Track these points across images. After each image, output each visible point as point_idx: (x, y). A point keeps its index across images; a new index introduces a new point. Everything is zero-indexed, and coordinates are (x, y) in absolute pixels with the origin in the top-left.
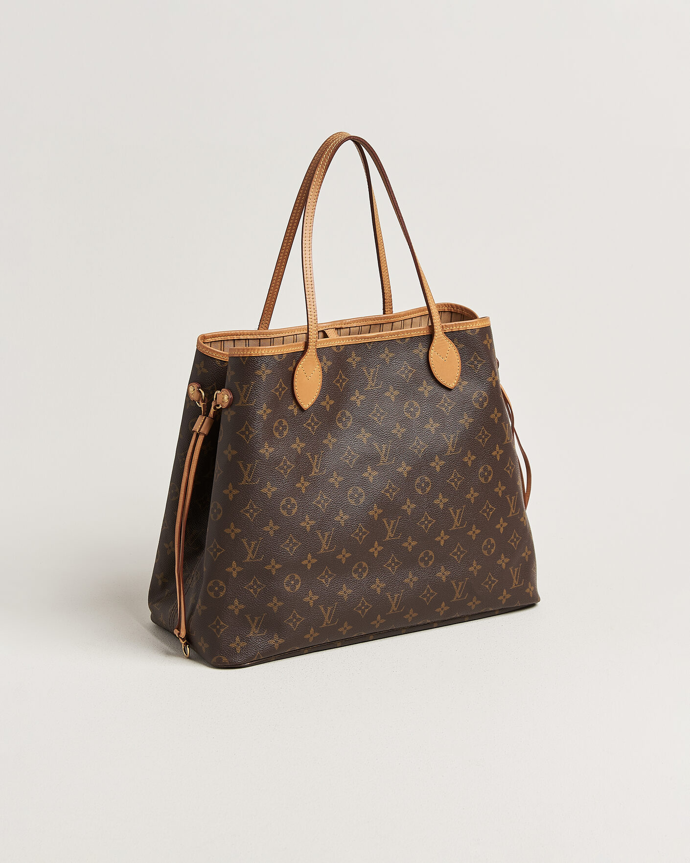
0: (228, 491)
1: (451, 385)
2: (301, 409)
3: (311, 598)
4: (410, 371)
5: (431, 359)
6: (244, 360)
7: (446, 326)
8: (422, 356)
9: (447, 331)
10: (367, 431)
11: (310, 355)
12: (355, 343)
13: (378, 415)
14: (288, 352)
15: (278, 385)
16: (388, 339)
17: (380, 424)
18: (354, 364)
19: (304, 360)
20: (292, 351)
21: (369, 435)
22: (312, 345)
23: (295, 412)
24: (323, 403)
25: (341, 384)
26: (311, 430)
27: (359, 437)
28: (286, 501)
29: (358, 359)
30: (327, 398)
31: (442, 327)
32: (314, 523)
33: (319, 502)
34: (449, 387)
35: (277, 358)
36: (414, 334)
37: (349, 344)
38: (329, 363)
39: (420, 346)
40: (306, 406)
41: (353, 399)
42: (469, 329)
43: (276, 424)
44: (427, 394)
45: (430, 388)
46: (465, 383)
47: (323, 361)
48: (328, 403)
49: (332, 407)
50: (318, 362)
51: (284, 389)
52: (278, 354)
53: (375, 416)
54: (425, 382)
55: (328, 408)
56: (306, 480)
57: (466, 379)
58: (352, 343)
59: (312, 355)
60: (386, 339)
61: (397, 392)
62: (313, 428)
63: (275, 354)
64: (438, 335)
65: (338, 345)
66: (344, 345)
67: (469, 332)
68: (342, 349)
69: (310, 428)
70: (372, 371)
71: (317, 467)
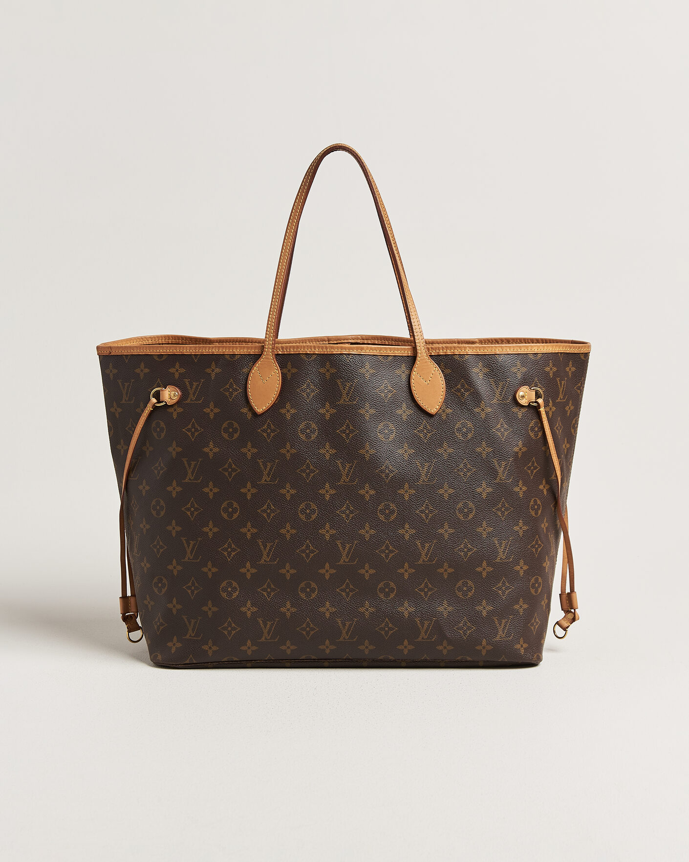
0: (172, 488)
1: (433, 411)
2: (255, 414)
3: (249, 609)
4: (390, 391)
5: (412, 381)
6: (196, 358)
7: (432, 348)
8: (404, 377)
9: (433, 354)
10: (332, 447)
11: (266, 358)
12: (330, 353)
13: (347, 432)
14: (242, 353)
15: (228, 385)
16: (369, 354)
17: (348, 441)
18: (328, 375)
19: (259, 363)
20: (247, 353)
21: (334, 451)
22: (268, 348)
23: (249, 416)
24: (283, 411)
25: (308, 394)
26: (266, 437)
27: (322, 451)
28: (228, 504)
29: (333, 371)
30: (288, 406)
31: (428, 349)
32: (255, 531)
33: (265, 511)
34: (431, 413)
35: (227, 357)
36: (397, 353)
37: (322, 353)
38: (294, 370)
39: (403, 367)
40: (259, 410)
41: (322, 411)
42: (457, 353)
43: (225, 425)
44: (404, 417)
45: (410, 412)
46: (449, 411)
47: (287, 368)
48: (288, 411)
49: (293, 416)
50: (276, 366)
51: (236, 390)
52: (229, 353)
53: (344, 433)
54: (404, 405)
55: (288, 417)
56: (253, 487)
57: (451, 406)
58: (326, 353)
59: (268, 359)
60: (367, 354)
61: (372, 411)
62: (269, 435)
63: (226, 353)
64: (422, 356)
65: (308, 352)
66: (316, 354)
67: (456, 357)
68: (313, 358)
69: (265, 435)
70: (348, 385)
71: (268, 475)
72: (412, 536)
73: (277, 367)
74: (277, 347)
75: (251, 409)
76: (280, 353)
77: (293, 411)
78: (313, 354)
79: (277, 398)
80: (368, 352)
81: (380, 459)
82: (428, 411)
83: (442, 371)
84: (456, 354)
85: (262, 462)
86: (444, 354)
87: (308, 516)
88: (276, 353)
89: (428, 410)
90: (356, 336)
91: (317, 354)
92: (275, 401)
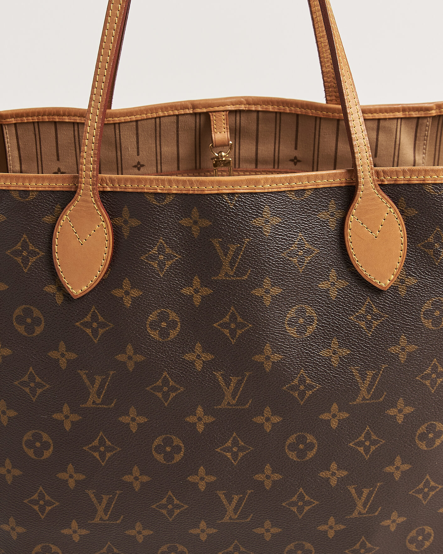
1: (384, 283)
2: (67, 296)
4: (309, 252)
5: (348, 232)
7: (384, 172)
8: (333, 224)
9: (386, 183)
10: (205, 350)
11: (83, 201)
12: (199, 192)
13: (233, 326)
14: (40, 189)
15: (19, 244)
16: (270, 190)
17: (233, 341)
18: (196, 232)
19: (71, 209)
20: (50, 189)
21: (210, 357)
22: (87, 183)
23: (59, 299)
24: (118, 293)
25: (161, 265)
26: (90, 334)
27: (189, 357)
28: (33, 435)
29: (206, 223)
30: (126, 284)
31: (377, 173)
32: (82, 477)
33: (95, 449)
34: (380, 288)
35: (16, 195)
36: (322, 184)
37: (184, 192)
38: (135, 223)
39: (332, 206)
40: (76, 291)
41: (186, 291)
42: (430, 182)
43: (18, 311)
44: (333, 294)
45: (342, 284)
46: (412, 281)
47: (122, 217)
48: (127, 293)
49: (135, 300)
50: (102, 215)
51: (34, 253)
52: (18, 188)
53: (226, 328)
54: (333, 273)
55: (128, 301)
56: (73, 411)
57: (415, 273)
58: (191, 192)
59: (87, 201)
60: (266, 191)
61: (276, 291)
62: (95, 332)
63: (12, 188)
64: (366, 189)
65: (159, 191)
66: (173, 194)
67: (429, 189)
68: (168, 200)
69: (88, 331)
70: (233, 248)
71: (99, 394)
72: (341, 480)
73: (104, 217)
74: (102, 180)
75: (61, 288)
76: (109, 189)
77: (135, 293)
78: (168, 194)
79: (107, 270)
80: (268, 188)
81: (289, 369)
82: (376, 285)
83: (402, 212)
84: (429, 184)
85: (86, 374)
86: (406, 182)
87: (169, 457)
88: (101, 189)
89: (376, 283)
90: (238, 99)
91: (176, 194)
92: (104, 275)
